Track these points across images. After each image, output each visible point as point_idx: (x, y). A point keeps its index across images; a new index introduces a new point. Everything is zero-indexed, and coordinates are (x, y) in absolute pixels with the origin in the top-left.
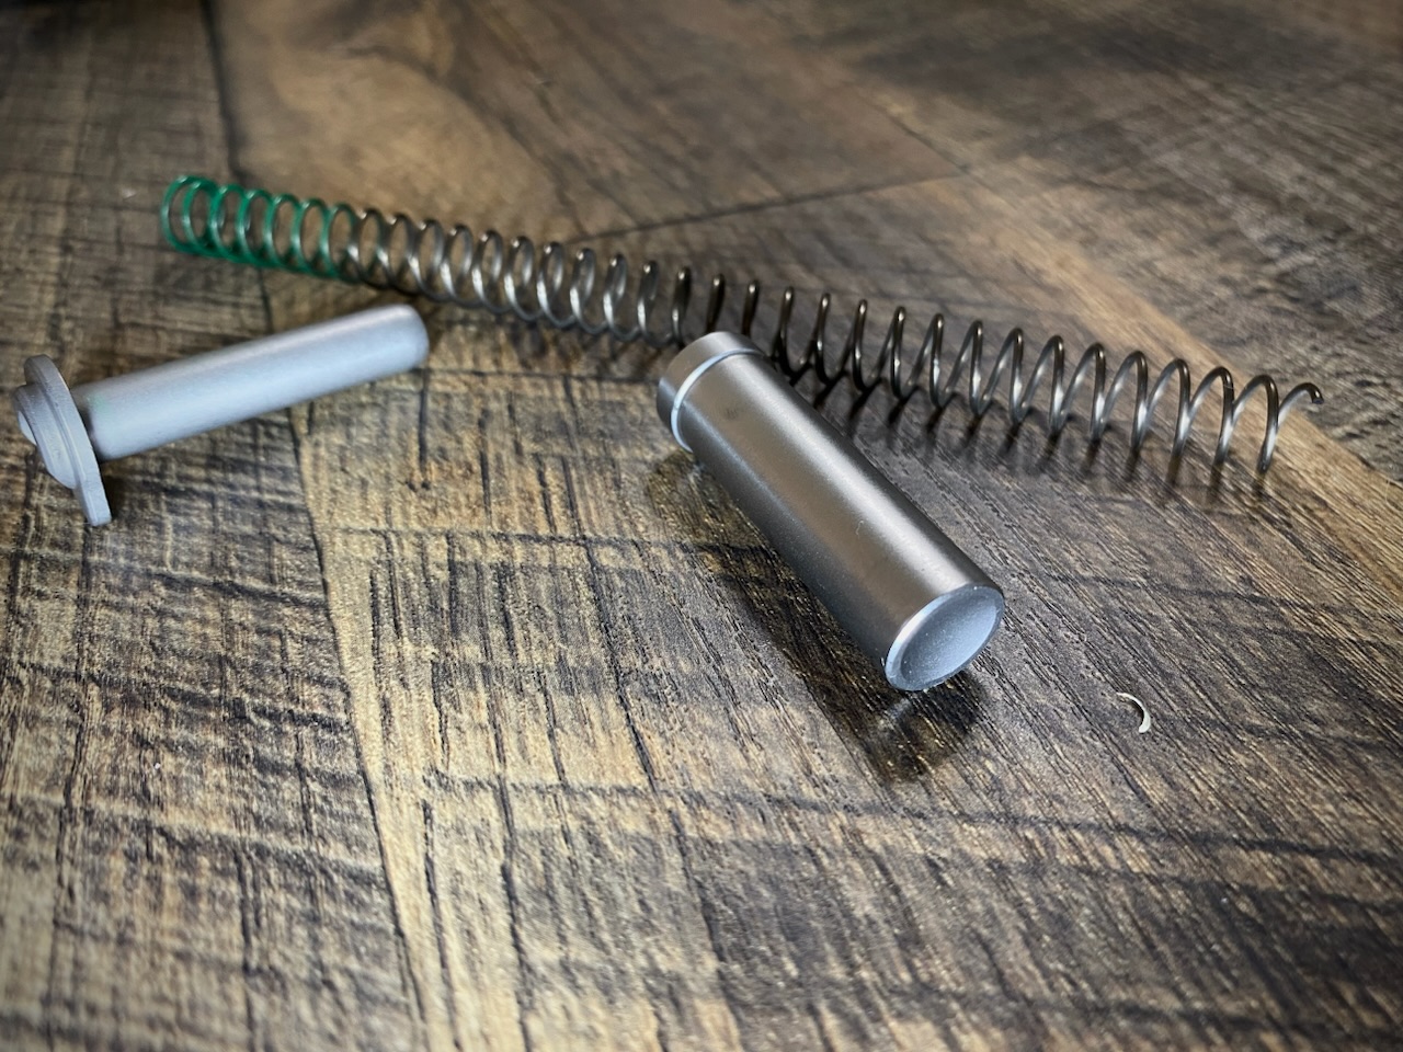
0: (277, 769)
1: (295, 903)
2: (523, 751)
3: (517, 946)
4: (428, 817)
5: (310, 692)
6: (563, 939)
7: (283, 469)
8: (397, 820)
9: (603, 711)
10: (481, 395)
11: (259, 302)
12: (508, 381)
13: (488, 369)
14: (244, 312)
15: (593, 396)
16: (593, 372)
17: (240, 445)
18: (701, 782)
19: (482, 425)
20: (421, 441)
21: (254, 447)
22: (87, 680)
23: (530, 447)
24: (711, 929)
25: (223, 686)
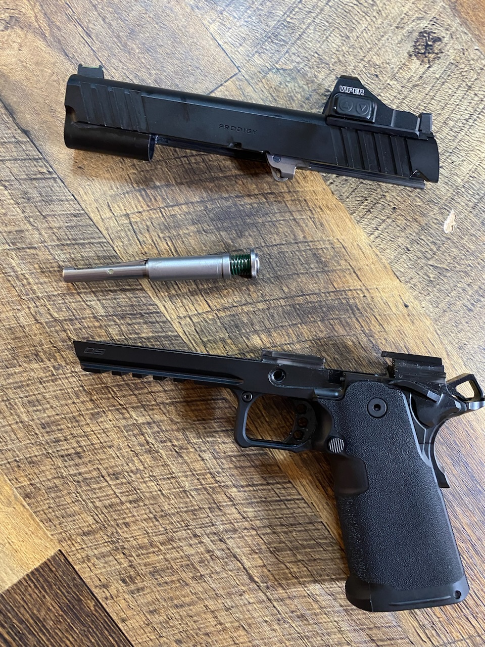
0: (154, 323)
2: (190, 309)
4: (180, 324)
5: (151, 307)
7: (115, 256)
8: (176, 326)
9: (199, 298)
10: (144, 220)
11: (72, 197)
12: (147, 213)
13: (141, 210)
14: (71, 203)
15: (168, 214)
16: (165, 204)
17: (101, 251)
18: (218, 307)
19: (148, 231)
20: (138, 240)
21: (104, 251)
22: (112, 316)
23: (161, 235)
24: (226, 330)
25: (136, 310)
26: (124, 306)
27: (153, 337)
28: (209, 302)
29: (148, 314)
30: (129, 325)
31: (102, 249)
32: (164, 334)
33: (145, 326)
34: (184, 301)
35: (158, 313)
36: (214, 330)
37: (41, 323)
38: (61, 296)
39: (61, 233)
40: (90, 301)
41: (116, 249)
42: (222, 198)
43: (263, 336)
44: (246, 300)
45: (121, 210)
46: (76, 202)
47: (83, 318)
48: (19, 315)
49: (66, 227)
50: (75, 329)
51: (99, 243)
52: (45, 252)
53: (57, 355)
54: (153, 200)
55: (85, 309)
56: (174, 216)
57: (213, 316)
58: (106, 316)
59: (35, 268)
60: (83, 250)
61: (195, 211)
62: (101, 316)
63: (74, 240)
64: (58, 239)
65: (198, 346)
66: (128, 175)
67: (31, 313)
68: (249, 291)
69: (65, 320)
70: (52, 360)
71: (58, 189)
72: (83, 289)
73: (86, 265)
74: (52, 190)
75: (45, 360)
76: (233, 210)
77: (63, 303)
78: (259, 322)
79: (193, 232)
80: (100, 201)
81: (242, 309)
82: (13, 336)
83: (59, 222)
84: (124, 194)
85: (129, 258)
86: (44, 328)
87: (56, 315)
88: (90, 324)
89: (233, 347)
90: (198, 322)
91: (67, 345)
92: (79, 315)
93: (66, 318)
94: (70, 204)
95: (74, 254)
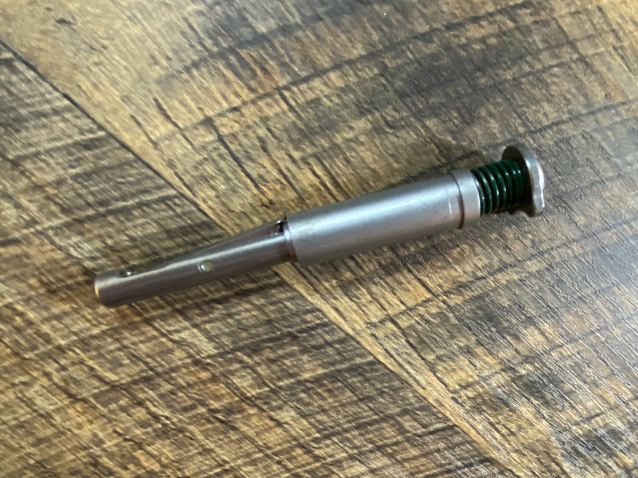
1: (360, 379)
2: (389, 303)
3: (423, 359)
4: (376, 338)
5: (309, 317)
6: (434, 351)
7: (204, 223)
8: (368, 343)
9: (405, 277)
10: (249, 127)
11: (67, 102)
12: (253, 108)
13: (237, 102)
14: (68, 115)
15: (301, 100)
16: (289, 78)
17: (171, 217)
18: (446, 287)
19: (265, 150)
20: (248, 175)
21: (178, 216)
22: (233, 351)
23: (296, 155)
24: (470, 329)
25: (279, 330)
26: (254, 326)
27: (326, 375)
28: (426, 280)
29: (304, 331)
30: (273, 361)
31: (171, 213)
32: (346, 365)
33: (305, 358)
34: (374, 289)
35: (325, 325)
36: (446, 335)
37: (84, 400)
38: (111, 336)
39: (66, 194)
40: (177, 331)
41: (203, 206)
42: (415, 37)
43: (546, 327)
44: (501, 261)
45: (191, 111)
46: (79, 113)
47: (173, 370)
48: (30, 393)
49: (75, 177)
50: (162, 396)
51: (162, 200)
52: (42, 245)
53: (138, 454)
54: (259, 72)
55: (171, 351)
56: (316, 102)
57: (439, 307)
58: (221, 355)
59: (31, 287)
60: (129, 224)
61: (361, 82)
62: (210, 357)
63: (102, 203)
64: (65, 210)
65: (421, 374)
66: (186, 19)
67: (55, 384)
68: (506, 239)
69: (135, 382)
70: (131, 466)
71: (24, 86)
72: (154, 308)
73: (147, 255)
74: (10, 93)
75: (116, 469)
76: (445, 61)
77: (119, 349)
78: (534, 300)
79: (366, 133)
80: (137, 99)
81: (496, 281)
82: (31, 440)
83: (53, 170)
84: (188, 70)
85: (238, 222)
86: (94, 407)
87: (111, 376)
88: (191, 379)
89: (489, 359)
90: (411, 327)
91: (155, 430)
92: (162, 366)
93: (136, 378)
94: (65, 120)
95: (111, 237)
